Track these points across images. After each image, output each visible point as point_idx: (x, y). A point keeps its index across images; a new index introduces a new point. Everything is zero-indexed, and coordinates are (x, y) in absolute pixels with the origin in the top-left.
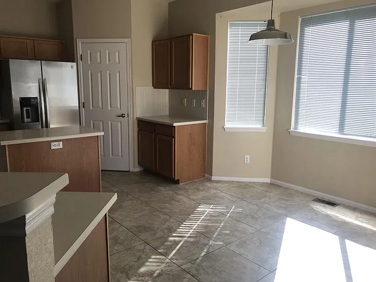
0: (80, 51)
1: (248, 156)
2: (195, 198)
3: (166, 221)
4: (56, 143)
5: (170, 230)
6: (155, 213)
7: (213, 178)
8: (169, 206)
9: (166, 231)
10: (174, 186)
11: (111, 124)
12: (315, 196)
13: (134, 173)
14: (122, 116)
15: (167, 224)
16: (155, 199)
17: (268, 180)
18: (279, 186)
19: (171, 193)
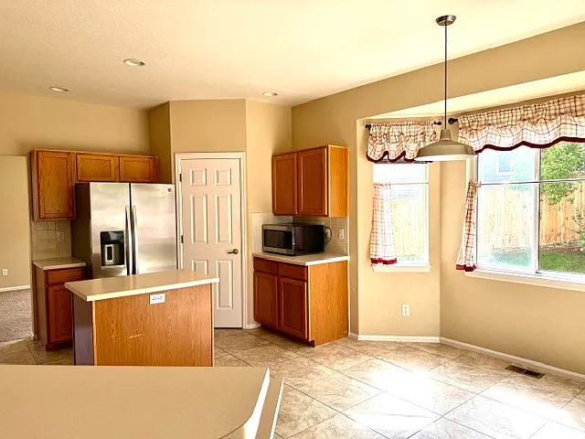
0: (179, 170)
1: (407, 306)
2: (341, 368)
3: (307, 405)
4: (156, 295)
5: (316, 419)
6: (289, 393)
7: (361, 337)
8: (307, 382)
9: (311, 422)
10: (308, 350)
11: (219, 264)
12: (507, 362)
13: (248, 332)
14: (235, 252)
15: (310, 409)
16: (286, 372)
17: (436, 339)
18: (454, 348)
19: (305, 361)
